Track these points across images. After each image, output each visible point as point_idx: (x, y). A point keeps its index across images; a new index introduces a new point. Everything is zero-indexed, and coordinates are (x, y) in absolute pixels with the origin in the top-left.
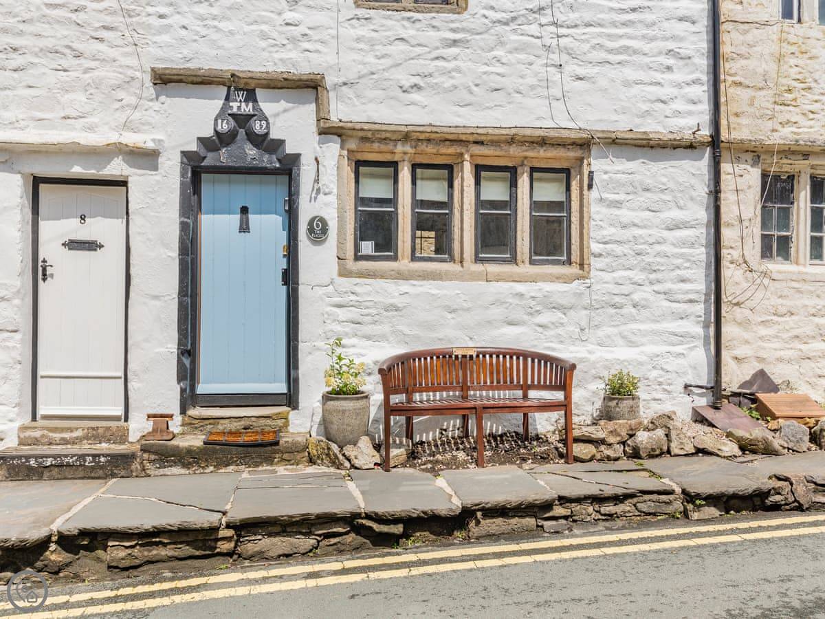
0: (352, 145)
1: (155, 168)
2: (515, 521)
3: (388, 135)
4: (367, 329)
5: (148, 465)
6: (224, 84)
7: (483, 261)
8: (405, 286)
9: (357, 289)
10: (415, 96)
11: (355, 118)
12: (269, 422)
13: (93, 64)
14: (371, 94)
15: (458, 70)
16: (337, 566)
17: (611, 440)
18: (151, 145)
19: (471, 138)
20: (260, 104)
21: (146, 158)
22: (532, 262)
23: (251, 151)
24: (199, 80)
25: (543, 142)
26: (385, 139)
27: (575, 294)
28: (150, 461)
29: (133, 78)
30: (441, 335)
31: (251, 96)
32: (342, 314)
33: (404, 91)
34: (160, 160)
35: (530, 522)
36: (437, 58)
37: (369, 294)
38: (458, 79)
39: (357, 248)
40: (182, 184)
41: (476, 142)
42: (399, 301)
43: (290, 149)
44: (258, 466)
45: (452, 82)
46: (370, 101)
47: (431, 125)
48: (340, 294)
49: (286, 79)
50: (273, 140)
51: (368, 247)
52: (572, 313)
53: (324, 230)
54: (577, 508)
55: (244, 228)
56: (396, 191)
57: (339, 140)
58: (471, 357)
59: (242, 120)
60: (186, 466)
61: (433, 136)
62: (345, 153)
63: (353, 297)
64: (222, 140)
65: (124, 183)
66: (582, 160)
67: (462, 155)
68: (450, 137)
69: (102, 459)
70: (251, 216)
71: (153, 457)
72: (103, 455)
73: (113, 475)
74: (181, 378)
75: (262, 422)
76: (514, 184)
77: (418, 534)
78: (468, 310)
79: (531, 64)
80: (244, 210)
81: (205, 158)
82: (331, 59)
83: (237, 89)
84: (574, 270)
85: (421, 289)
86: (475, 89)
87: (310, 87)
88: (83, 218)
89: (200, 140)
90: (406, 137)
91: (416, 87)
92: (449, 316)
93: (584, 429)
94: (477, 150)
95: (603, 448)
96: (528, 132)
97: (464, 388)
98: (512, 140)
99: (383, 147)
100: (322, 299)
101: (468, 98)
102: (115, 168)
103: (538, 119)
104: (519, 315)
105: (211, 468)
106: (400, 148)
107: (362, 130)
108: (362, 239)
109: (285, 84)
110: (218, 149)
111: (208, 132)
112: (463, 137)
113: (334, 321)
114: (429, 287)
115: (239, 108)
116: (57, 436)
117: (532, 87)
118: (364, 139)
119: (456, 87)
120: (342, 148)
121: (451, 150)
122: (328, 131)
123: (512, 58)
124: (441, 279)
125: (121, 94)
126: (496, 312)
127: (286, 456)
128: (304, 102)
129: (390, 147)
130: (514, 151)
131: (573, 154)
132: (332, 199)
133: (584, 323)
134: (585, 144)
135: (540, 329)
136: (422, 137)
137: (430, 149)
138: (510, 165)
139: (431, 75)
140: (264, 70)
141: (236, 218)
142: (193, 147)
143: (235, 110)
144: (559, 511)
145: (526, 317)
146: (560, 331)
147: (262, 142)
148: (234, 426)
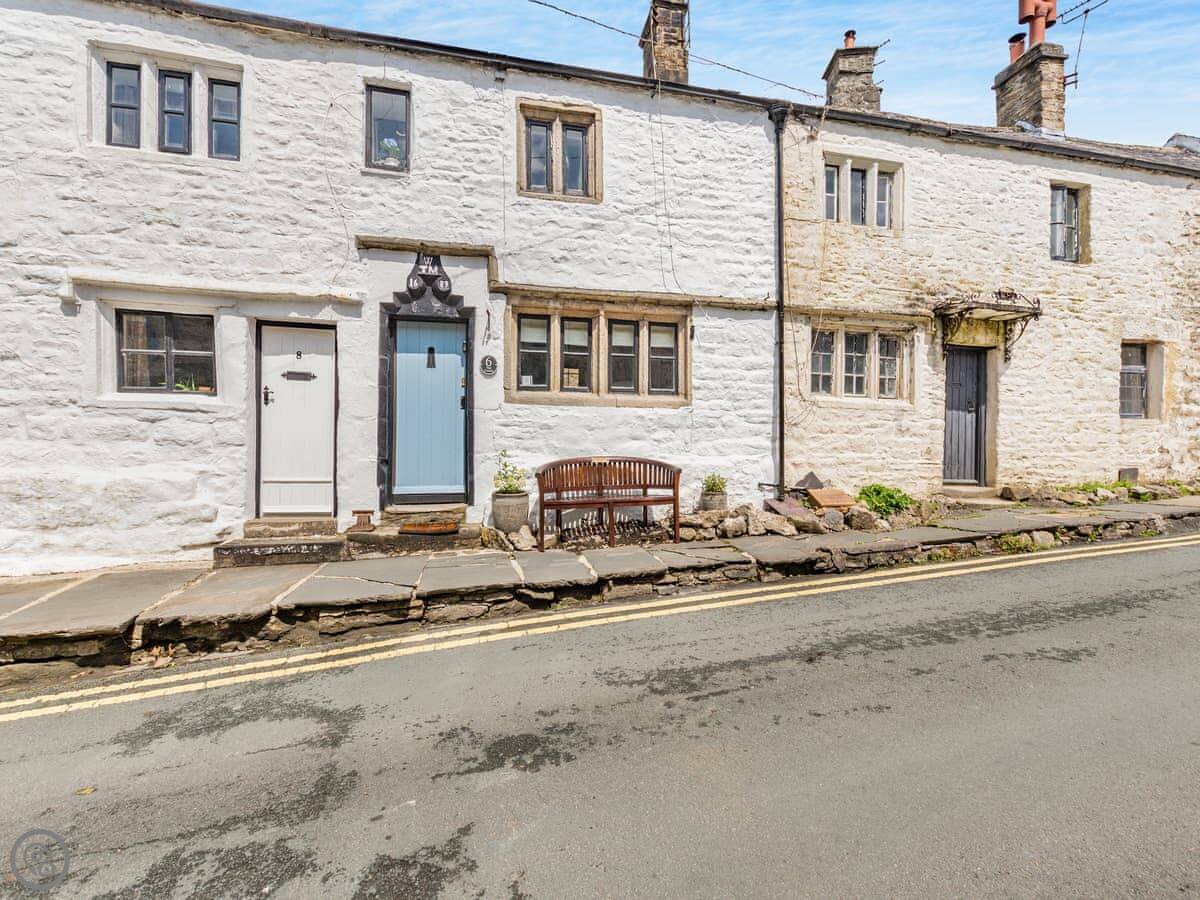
0: (516, 301)
1: (359, 315)
2: (637, 586)
3: (543, 295)
4: (527, 443)
5: (353, 551)
6: (415, 251)
7: (614, 391)
8: (555, 410)
9: (520, 413)
10: (563, 266)
11: (518, 281)
12: (450, 515)
13: (308, 231)
14: (530, 262)
15: (596, 247)
16: (503, 625)
17: (707, 525)
18: (355, 297)
19: (606, 299)
20: (444, 268)
21: (352, 307)
22: (650, 393)
23: (437, 305)
24: (394, 246)
25: (658, 303)
26: (541, 298)
27: (682, 417)
28: (355, 548)
29: (341, 243)
30: (582, 448)
31: (436, 261)
32: (508, 431)
33: (556, 262)
34: (363, 309)
35: (648, 587)
36: (579, 237)
37: (528, 416)
38: (596, 254)
39: (519, 381)
40: (381, 329)
41: (609, 302)
42: (551, 422)
43: (467, 304)
44: (440, 550)
45: (591, 256)
46: (529, 268)
47: (575, 288)
48: (506, 416)
49: (464, 249)
50: (453, 296)
51: (527, 380)
52: (678, 431)
53: (494, 367)
54: (682, 575)
55: (431, 364)
56: (549, 338)
57: (505, 297)
58: (605, 464)
59: (429, 280)
60: (384, 551)
61: (577, 296)
62: (510, 307)
63: (516, 419)
64: (414, 295)
65: (333, 327)
66: (686, 317)
67: (598, 311)
68: (591, 297)
69: (315, 547)
70: (436, 355)
71: (357, 545)
72: (317, 544)
73: (324, 560)
74: (380, 482)
75: (445, 515)
76: (637, 334)
77: (565, 599)
78: (603, 428)
79: (649, 245)
80: (431, 351)
81: (399, 309)
82: (499, 234)
83: (425, 255)
84: (681, 399)
85: (570, 413)
86: (609, 262)
87: (483, 255)
88: (299, 354)
89: (396, 295)
90: (557, 296)
91: (564, 258)
92: (589, 433)
93: (688, 517)
94: (609, 307)
95: (701, 531)
96: (647, 296)
97: (600, 488)
98: (635, 301)
99: (539, 304)
100: (492, 420)
101: (603, 268)
102: (326, 315)
103: (655, 285)
104: (640, 432)
105: (405, 553)
106: (552, 304)
107: (523, 290)
108: (522, 374)
109: (463, 252)
110: (409, 302)
111: (403, 288)
112: (600, 298)
113: (501, 437)
114: (574, 411)
115: (427, 270)
116: (278, 530)
117: (650, 262)
118: (525, 297)
119: (593, 260)
120: (508, 304)
121: (591, 307)
122: (497, 290)
123: (636, 239)
124: (583, 405)
125: (330, 256)
126: (624, 430)
127: (463, 542)
128: (478, 268)
129: (544, 303)
130: (637, 309)
131: (680, 312)
132: (500, 343)
133: (687, 438)
134: (688, 306)
135: (656, 443)
136: (569, 296)
137: (575, 306)
138: (634, 319)
139: (575, 250)
140: (447, 241)
141: (425, 356)
142: (390, 300)
143: (424, 272)
144: (669, 578)
145: (645, 434)
146: (670, 444)
147: (444, 297)
148: (423, 519)
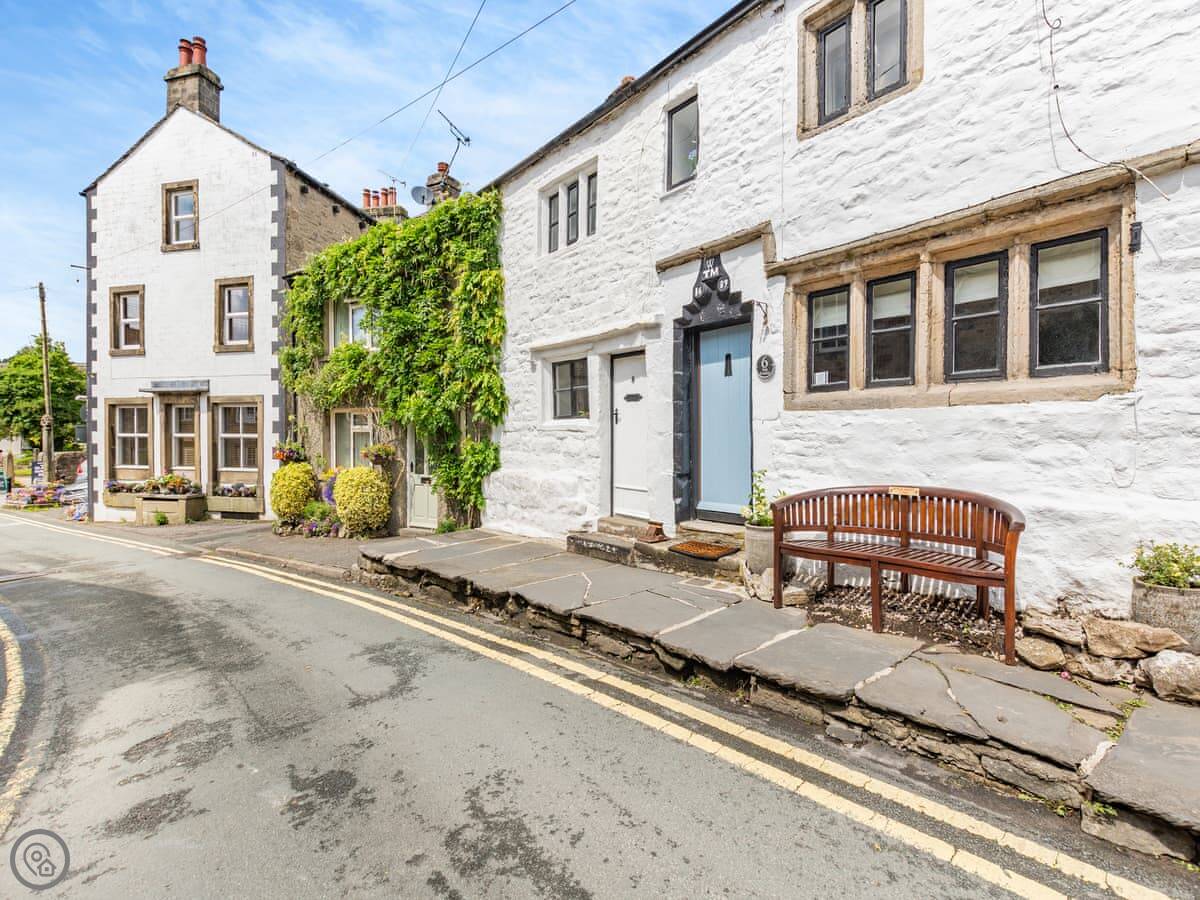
0: (797, 279)
1: (659, 336)
3: (830, 260)
4: (812, 462)
8: (848, 417)
9: (801, 422)
10: (859, 209)
11: (799, 253)
13: (629, 271)
14: (812, 223)
18: (652, 320)
19: (926, 234)
21: (653, 329)
22: (1033, 374)
23: (721, 307)
25: (1040, 205)
26: (828, 265)
27: (1103, 417)
29: (647, 274)
30: (889, 471)
31: (717, 262)
32: (789, 446)
33: (847, 208)
34: (662, 329)
35: (813, 712)
36: (884, 156)
37: (811, 426)
38: (911, 168)
39: (810, 379)
40: (675, 346)
41: (936, 237)
42: (841, 433)
43: (745, 299)
44: (701, 576)
45: (901, 176)
46: (813, 231)
47: (876, 234)
48: (786, 427)
49: (736, 238)
50: (734, 294)
51: (821, 378)
53: (771, 368)
55: (728, 372)
57: (783, 278)
58: (915, 498)
59: (712, 283)
61: (879, 246)
62: (791, 289)
63: (797, 430)
64: (702, 302)
65: (642, 352)
67: (918, 256)
68: (899, 241)
70: (733, 361)
74: (677, 493)
75: (728, 539)
76: (1003, 274)
78: (924, 441)
80: (728, 357)
81: (690, 321)
82: (774, 201)
83: (708, 259)
84: (1112, 379)
85: (866, 419)
86: (935, 171)
87: (756, 236)
88: (633, 379)
89: (686, 308)
90: (849, 255)
91: (861, 197)
92: (900, 448)
93: (1046, 620)
94: (936, 245)
95: (1082, 657)
96: (1006, 201)
97: (905, 534)
98: (987, 218)
99: (826, 273)
100: (771, 432)
101: (926, 186)
102: (639, 342)
103: (1030, 176)
104: (1000, 447)
106: (843, 269)
107: (800, 263)
108: (816, 371)
109: (739, 241)
110: (699, 311)
111: (689, 300)
112: (917, 236)
113: (781, 453)
114: (875, 416)
115: (709, 274)
117: (1020, 136)
118: (808, 270)
120: (787, 285)
121: (905, 254)
122: (774, 272)
124: (889, 406)
125: (642, 287)
126: (964, 444)
127: (723, 572)
128: (754, 253)
129: (834, 271)
130: (991, 231)
132: (779, 337)
134: (1124, 184)
136: (867, 250)
137: (877, 260)
138: (997, 249)
139: (876, 178)
140: (724, 235)
141: (722, 364)
142: (679, 314)
143: (707, 276)
144: (854, 714)
145: (1011, 451)
147: (731, 298)
